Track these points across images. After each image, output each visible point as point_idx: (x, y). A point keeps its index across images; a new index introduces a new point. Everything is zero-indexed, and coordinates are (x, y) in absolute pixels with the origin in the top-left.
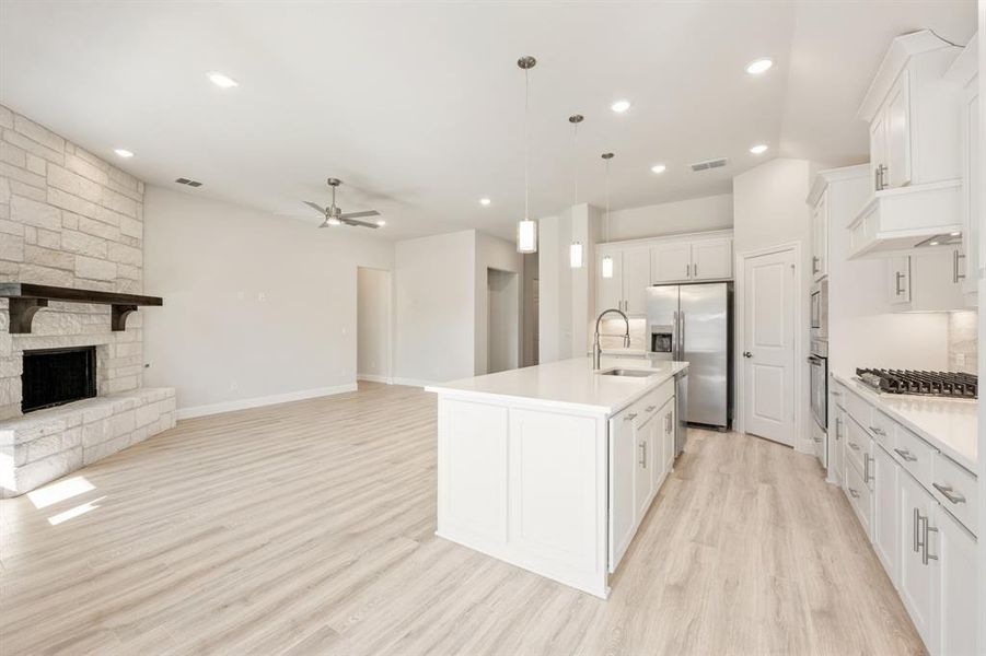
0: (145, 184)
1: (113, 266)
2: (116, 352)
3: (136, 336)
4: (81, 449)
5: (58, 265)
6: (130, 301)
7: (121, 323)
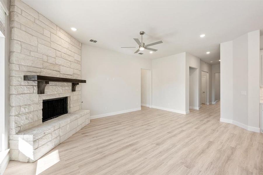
0: (81, 44)
1: (72, 70)
2: (73, 99)
3: (79, 92)
4: (59, 137)
5: (55, 69)
6: (76, 81)
7: (74, 88)
